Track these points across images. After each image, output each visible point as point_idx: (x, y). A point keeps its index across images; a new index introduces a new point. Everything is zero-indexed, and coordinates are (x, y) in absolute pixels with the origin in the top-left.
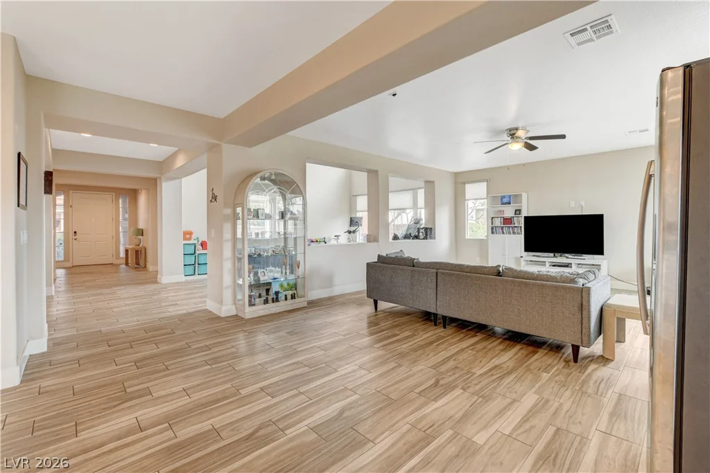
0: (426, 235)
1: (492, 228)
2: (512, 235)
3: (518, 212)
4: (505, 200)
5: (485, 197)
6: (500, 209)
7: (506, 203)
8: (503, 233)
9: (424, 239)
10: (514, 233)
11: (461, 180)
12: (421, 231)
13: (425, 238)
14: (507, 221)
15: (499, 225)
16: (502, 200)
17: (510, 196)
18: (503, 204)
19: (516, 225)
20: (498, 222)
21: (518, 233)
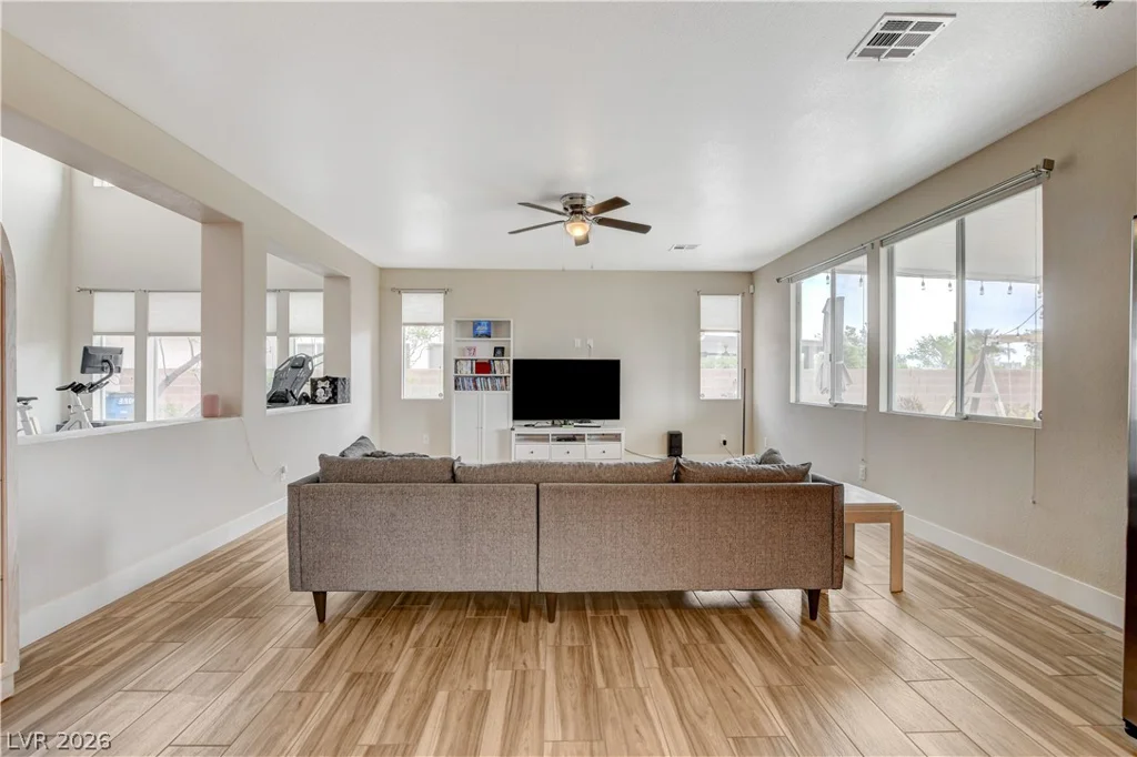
0: (335, 393)
1: (456, 380)
2: (491, 392)
3: (499, 351)
4: (482, 329)
5: (442, 321)
6: (471, 345)
7: (482, 336)
8: (476, 388)
9: (328, 402)
10: (494, 388)
11: (393, 284)
12: (321, 384)
13: (333, 400)
14: (483, 367)
15: (469, 374)
16: (475, 328)
17: (489, 323)
18: (476, 336)
19: (498, 374)
20: (466, 370)
21: (502, 389)
